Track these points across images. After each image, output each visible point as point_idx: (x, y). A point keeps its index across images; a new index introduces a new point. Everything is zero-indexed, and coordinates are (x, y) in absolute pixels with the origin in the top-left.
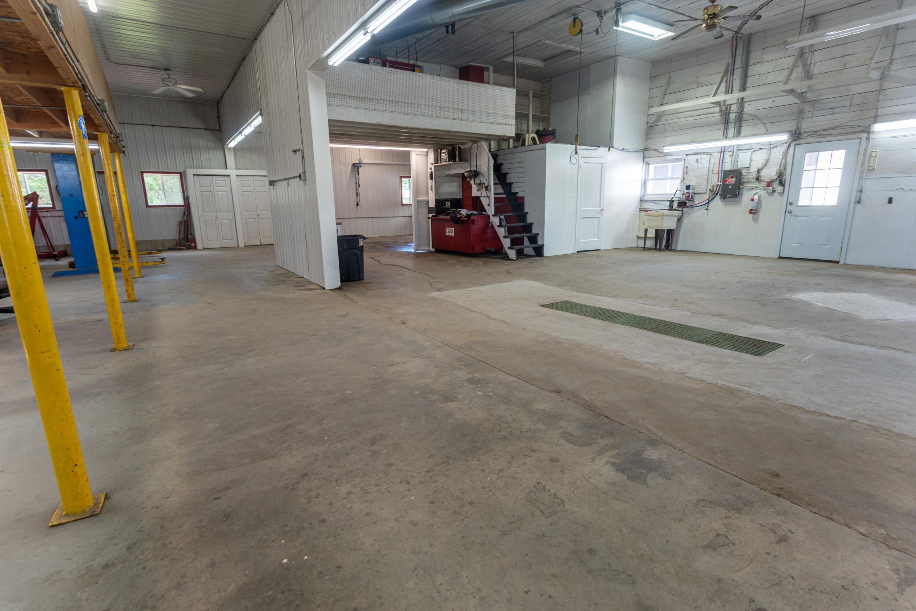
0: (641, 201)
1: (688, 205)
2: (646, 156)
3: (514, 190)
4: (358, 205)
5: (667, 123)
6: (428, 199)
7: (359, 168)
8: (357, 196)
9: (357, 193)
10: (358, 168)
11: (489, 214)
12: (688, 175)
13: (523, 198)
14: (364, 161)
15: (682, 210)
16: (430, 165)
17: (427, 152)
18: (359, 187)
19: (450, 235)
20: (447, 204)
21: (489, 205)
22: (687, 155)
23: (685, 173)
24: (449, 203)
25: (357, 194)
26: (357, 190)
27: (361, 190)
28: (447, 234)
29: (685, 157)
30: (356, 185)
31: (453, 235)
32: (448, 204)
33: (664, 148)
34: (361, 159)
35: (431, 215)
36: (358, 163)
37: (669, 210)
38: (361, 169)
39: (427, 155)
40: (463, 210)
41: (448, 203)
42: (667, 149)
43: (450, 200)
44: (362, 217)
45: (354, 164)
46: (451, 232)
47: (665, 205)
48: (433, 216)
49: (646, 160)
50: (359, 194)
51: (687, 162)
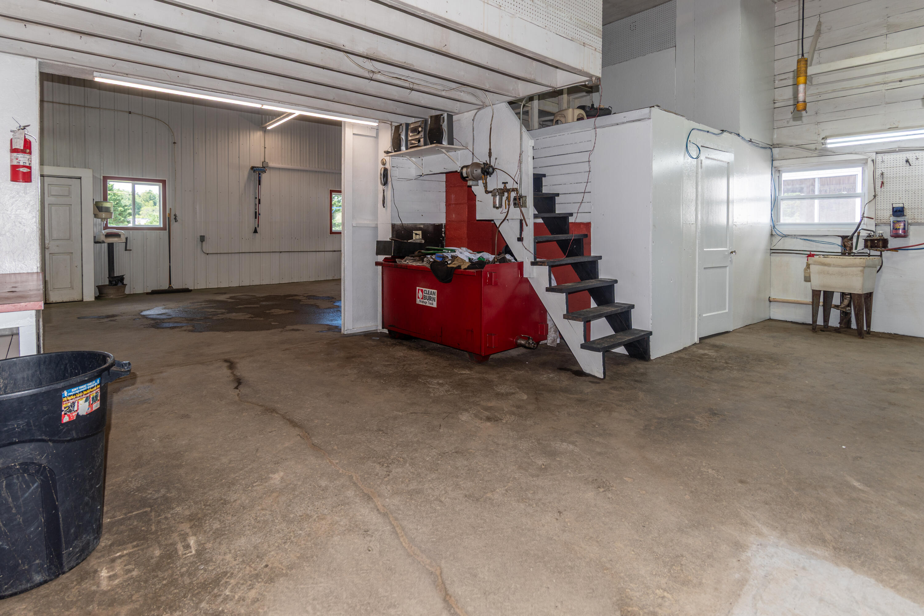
0: (772, 235)
1: (890, 246)
2: (776, 156)
3: (560, 210)
4: (256, 231)
5: (822, 98)
6: (377, 224)
7: (261, 174)
8: (256, 218)
9: (256, 212)
10: (259, 174)
11: (519, 260)
12: (884, 189)
13: (588, 225)
14: (271, 164)
15: (881, 256)
16: (382, 156)
17: (377, 129)
18: (259, 203)
19: (428, 305)
20: (416, 234)
21: (520, 239)
22: (877, 153)
23: (878, 184)
24: (420, 232)
25: (257, 215)
26: (256, 209)
27: (263, 209)
28: (418, 301)
29: (873, 156)
30: (255, 201)
31: (435, 305)
32: (417, 237)
33: (828, 141)
34: (266, 161)
35: (381, 258)
36: (261, 166)
37: (843, 254)
38: (264, 176)
39: (377, 137)
40: (460, 250)
41: (417, 232)
42: (832, 143)
43: (422, 226)
44: (261, 251)
45: (253, 168)
46: (430, 299)
47: (834, 244)
48: (386, 260)
49: (776, 163)
50: (259, 214)
51: (879, 165)
